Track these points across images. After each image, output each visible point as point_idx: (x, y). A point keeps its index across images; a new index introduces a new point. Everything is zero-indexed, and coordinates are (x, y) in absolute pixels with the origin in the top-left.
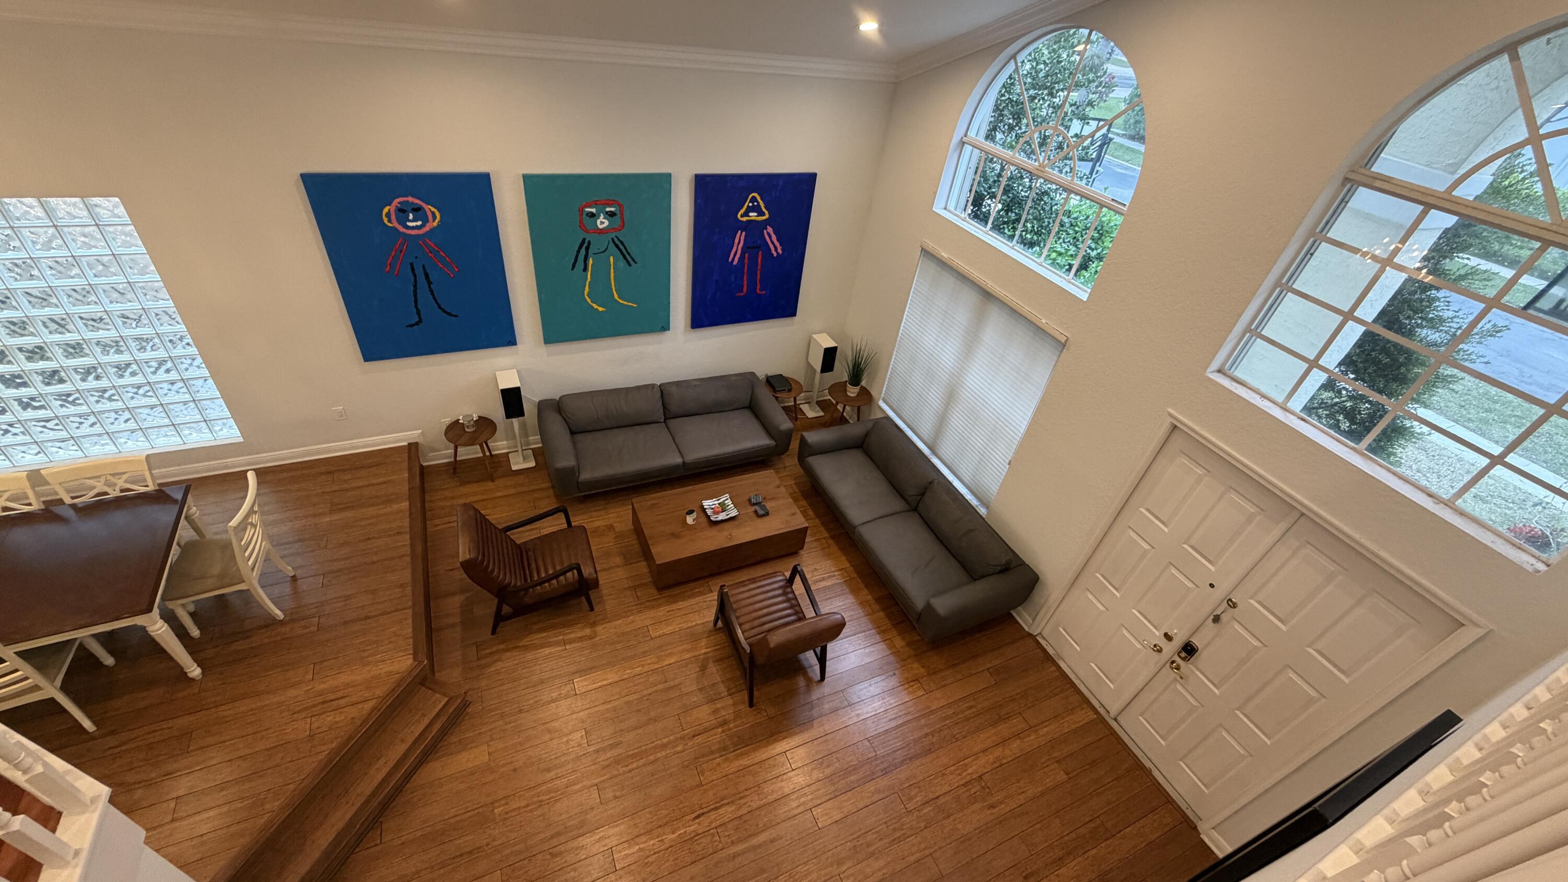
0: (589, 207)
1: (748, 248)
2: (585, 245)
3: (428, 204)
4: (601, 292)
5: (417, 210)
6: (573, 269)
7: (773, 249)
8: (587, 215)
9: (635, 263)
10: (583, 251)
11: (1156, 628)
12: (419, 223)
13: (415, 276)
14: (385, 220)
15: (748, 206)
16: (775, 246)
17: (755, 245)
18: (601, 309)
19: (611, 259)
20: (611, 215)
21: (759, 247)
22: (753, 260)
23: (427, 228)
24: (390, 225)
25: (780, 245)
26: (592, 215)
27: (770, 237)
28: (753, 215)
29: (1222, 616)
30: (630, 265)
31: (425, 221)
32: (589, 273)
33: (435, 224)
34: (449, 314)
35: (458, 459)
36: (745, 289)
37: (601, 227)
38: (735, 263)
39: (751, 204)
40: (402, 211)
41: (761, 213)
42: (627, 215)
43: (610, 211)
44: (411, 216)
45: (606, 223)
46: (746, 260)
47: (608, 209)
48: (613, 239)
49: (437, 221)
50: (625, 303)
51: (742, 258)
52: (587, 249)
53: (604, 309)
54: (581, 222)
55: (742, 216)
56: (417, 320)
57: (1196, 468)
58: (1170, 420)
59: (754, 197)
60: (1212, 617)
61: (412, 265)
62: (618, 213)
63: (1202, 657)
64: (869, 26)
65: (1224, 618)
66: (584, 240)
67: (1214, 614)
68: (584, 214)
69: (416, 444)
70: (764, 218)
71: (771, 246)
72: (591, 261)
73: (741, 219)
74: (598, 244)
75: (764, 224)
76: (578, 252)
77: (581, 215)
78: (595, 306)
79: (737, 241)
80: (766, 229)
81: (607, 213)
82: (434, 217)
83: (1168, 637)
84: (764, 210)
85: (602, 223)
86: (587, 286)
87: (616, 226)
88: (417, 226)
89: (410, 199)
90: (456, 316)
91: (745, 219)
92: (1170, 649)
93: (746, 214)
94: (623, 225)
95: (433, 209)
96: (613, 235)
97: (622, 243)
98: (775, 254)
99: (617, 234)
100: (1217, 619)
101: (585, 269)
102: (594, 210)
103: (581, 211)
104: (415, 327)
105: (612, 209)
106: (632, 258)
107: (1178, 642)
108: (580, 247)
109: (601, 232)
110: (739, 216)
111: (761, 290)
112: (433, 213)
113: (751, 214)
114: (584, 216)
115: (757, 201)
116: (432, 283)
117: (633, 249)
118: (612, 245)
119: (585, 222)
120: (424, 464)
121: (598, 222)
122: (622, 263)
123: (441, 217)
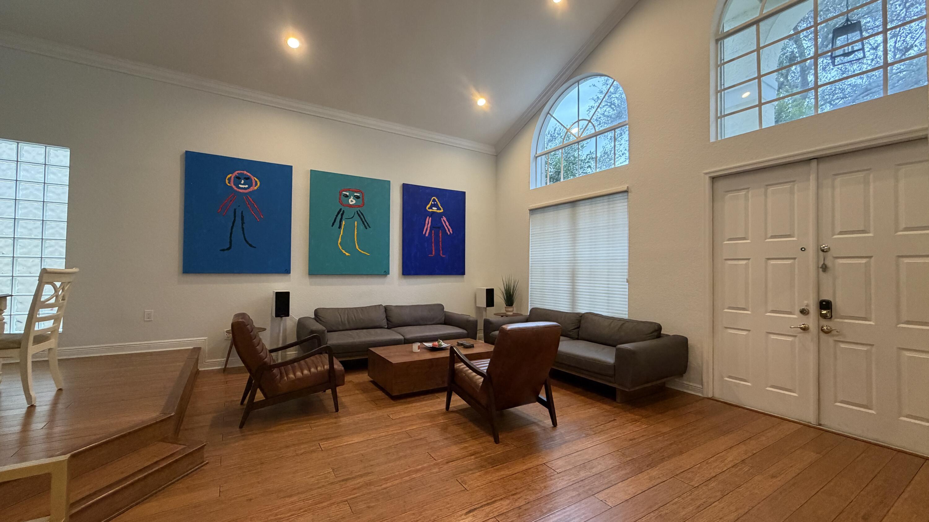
0: (346, 191)
1: (433, 227)
2: (341, 213)
3: (254, 177)
4: (348, 244)
5: (247, 179)
6: (332, 226)
7: (447, 230)
8: (344, 195)
9: (370, 227)
10: (340, 216)
11: (790, 313)
12: (247, 186)
13: (235, 217)
14: (227, 181)
15: (432, 204)
16: (449, 230)
17: (437, 226)
18: (347, 254)
19: (356, 222)
20: (358, 197)
21: (439, 228)
22: (437, 235)
23: (251, 189)
24: (229, 185)
25: (451, 228)
26: (346, 196)
27: (445, 223)
28: (435, 209)
29: (826, 263)
30: (366, 228)
31: (250, 185)
32: (342, 230)
33: (256, 188)
34: (251, 245)
35: (227, 367)
36: (434, 253)
37: (351, 203)
38: (427, 235)
39: (433, 203)
40: (238, 178)
41: (439, 209)
42: (366, 200)
43: (357, 196)
44: (243, 182)
45: (354, 202)
46: (433, 234)
47: (355, 194)
48: (357, 212)
49: (257, 186)
50: (363, 252)
51: (430, 233)
52: (342, 215)
53: (349, 255)
54: (340, 199)
55: (429, 209)
56: (228, 246)
57: (739, 192)
58: (707, 177)
59: (434, 199)
60: (821, 270)
61: (235, 210)
62: (361, 197)
63: (839, 304)
64: (481, 102)
65: (829, 263)
66: (341, 209)
67: (820, 266)
68: (342, 195)
69: (199, 349)
70: (441, 211)
71: (446, 228)
72: (344, 223)
73: (429, 210)
74: (349, 212)
75: (441, 215)
76: (337, 216)
77: (340, 195)
78: (344, 252)
79: (427, 222)
80: (443, 218)
81: (355, 196)
82: (256, 184)
83: (804, 312)
84: (440, 207)
85: (352, 201)
86: (340, 238)
87: (360, 204)
88: (245, 188)
89: (245, 172)
90: (255, 247)
91: (431, 210)
92: (812, 321)
93: (431, 208)
94: (363, 204)
95: (256, 179)
96: (358, 209)
97: (362, 213)
98: (449, 233)
99: (360, 209)
100: (825, 268)
101: (340, 227)
102: (348, 194)
103: (340, 193)
104: (226, 251)
105: (358, 195)
106: (367, 223)
107: (813, 309)
108: (338, 213)
109: (351, 206)
110: (427, 208)
111: (443, 254)
112: (256, 182)
113: (433, 208)
114: (342, 196)
115: (436, 202)
116: (244, 223)
117: (368, 219)
118: (356, 215)
119: (342, 199)
120: (200, 369)
121: (350, 200)
122: (362, 227)
123: (260, 184)
